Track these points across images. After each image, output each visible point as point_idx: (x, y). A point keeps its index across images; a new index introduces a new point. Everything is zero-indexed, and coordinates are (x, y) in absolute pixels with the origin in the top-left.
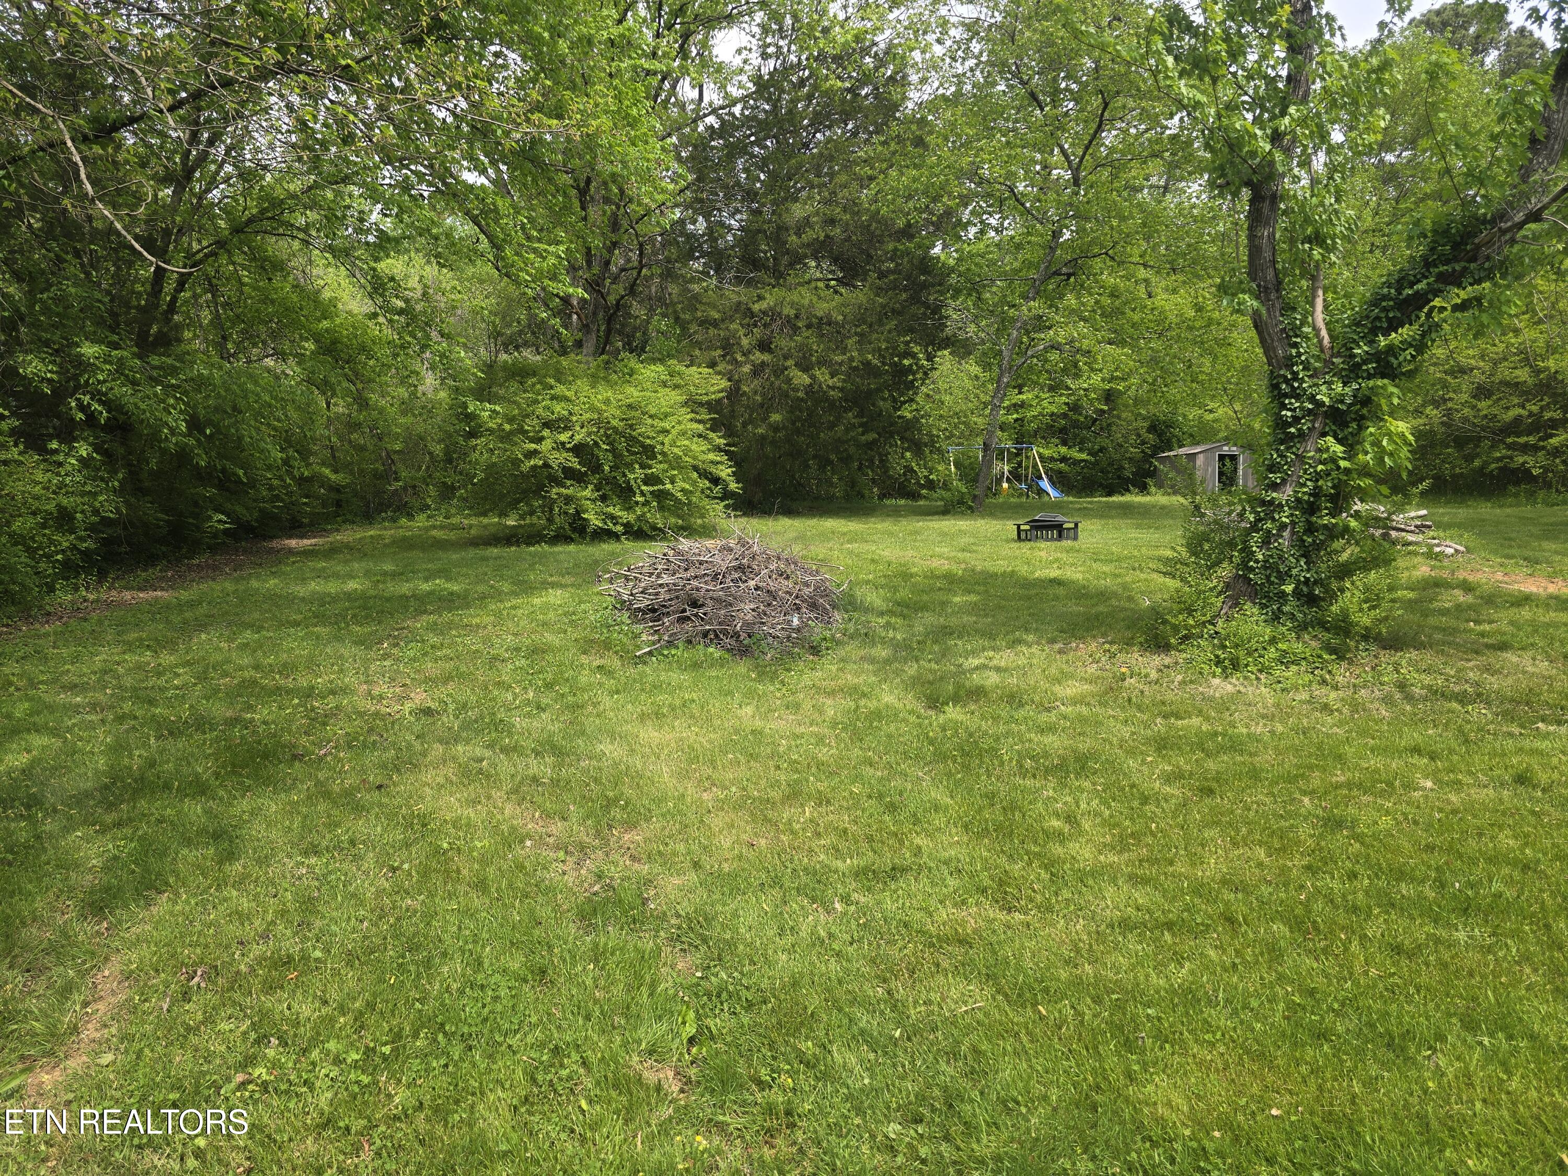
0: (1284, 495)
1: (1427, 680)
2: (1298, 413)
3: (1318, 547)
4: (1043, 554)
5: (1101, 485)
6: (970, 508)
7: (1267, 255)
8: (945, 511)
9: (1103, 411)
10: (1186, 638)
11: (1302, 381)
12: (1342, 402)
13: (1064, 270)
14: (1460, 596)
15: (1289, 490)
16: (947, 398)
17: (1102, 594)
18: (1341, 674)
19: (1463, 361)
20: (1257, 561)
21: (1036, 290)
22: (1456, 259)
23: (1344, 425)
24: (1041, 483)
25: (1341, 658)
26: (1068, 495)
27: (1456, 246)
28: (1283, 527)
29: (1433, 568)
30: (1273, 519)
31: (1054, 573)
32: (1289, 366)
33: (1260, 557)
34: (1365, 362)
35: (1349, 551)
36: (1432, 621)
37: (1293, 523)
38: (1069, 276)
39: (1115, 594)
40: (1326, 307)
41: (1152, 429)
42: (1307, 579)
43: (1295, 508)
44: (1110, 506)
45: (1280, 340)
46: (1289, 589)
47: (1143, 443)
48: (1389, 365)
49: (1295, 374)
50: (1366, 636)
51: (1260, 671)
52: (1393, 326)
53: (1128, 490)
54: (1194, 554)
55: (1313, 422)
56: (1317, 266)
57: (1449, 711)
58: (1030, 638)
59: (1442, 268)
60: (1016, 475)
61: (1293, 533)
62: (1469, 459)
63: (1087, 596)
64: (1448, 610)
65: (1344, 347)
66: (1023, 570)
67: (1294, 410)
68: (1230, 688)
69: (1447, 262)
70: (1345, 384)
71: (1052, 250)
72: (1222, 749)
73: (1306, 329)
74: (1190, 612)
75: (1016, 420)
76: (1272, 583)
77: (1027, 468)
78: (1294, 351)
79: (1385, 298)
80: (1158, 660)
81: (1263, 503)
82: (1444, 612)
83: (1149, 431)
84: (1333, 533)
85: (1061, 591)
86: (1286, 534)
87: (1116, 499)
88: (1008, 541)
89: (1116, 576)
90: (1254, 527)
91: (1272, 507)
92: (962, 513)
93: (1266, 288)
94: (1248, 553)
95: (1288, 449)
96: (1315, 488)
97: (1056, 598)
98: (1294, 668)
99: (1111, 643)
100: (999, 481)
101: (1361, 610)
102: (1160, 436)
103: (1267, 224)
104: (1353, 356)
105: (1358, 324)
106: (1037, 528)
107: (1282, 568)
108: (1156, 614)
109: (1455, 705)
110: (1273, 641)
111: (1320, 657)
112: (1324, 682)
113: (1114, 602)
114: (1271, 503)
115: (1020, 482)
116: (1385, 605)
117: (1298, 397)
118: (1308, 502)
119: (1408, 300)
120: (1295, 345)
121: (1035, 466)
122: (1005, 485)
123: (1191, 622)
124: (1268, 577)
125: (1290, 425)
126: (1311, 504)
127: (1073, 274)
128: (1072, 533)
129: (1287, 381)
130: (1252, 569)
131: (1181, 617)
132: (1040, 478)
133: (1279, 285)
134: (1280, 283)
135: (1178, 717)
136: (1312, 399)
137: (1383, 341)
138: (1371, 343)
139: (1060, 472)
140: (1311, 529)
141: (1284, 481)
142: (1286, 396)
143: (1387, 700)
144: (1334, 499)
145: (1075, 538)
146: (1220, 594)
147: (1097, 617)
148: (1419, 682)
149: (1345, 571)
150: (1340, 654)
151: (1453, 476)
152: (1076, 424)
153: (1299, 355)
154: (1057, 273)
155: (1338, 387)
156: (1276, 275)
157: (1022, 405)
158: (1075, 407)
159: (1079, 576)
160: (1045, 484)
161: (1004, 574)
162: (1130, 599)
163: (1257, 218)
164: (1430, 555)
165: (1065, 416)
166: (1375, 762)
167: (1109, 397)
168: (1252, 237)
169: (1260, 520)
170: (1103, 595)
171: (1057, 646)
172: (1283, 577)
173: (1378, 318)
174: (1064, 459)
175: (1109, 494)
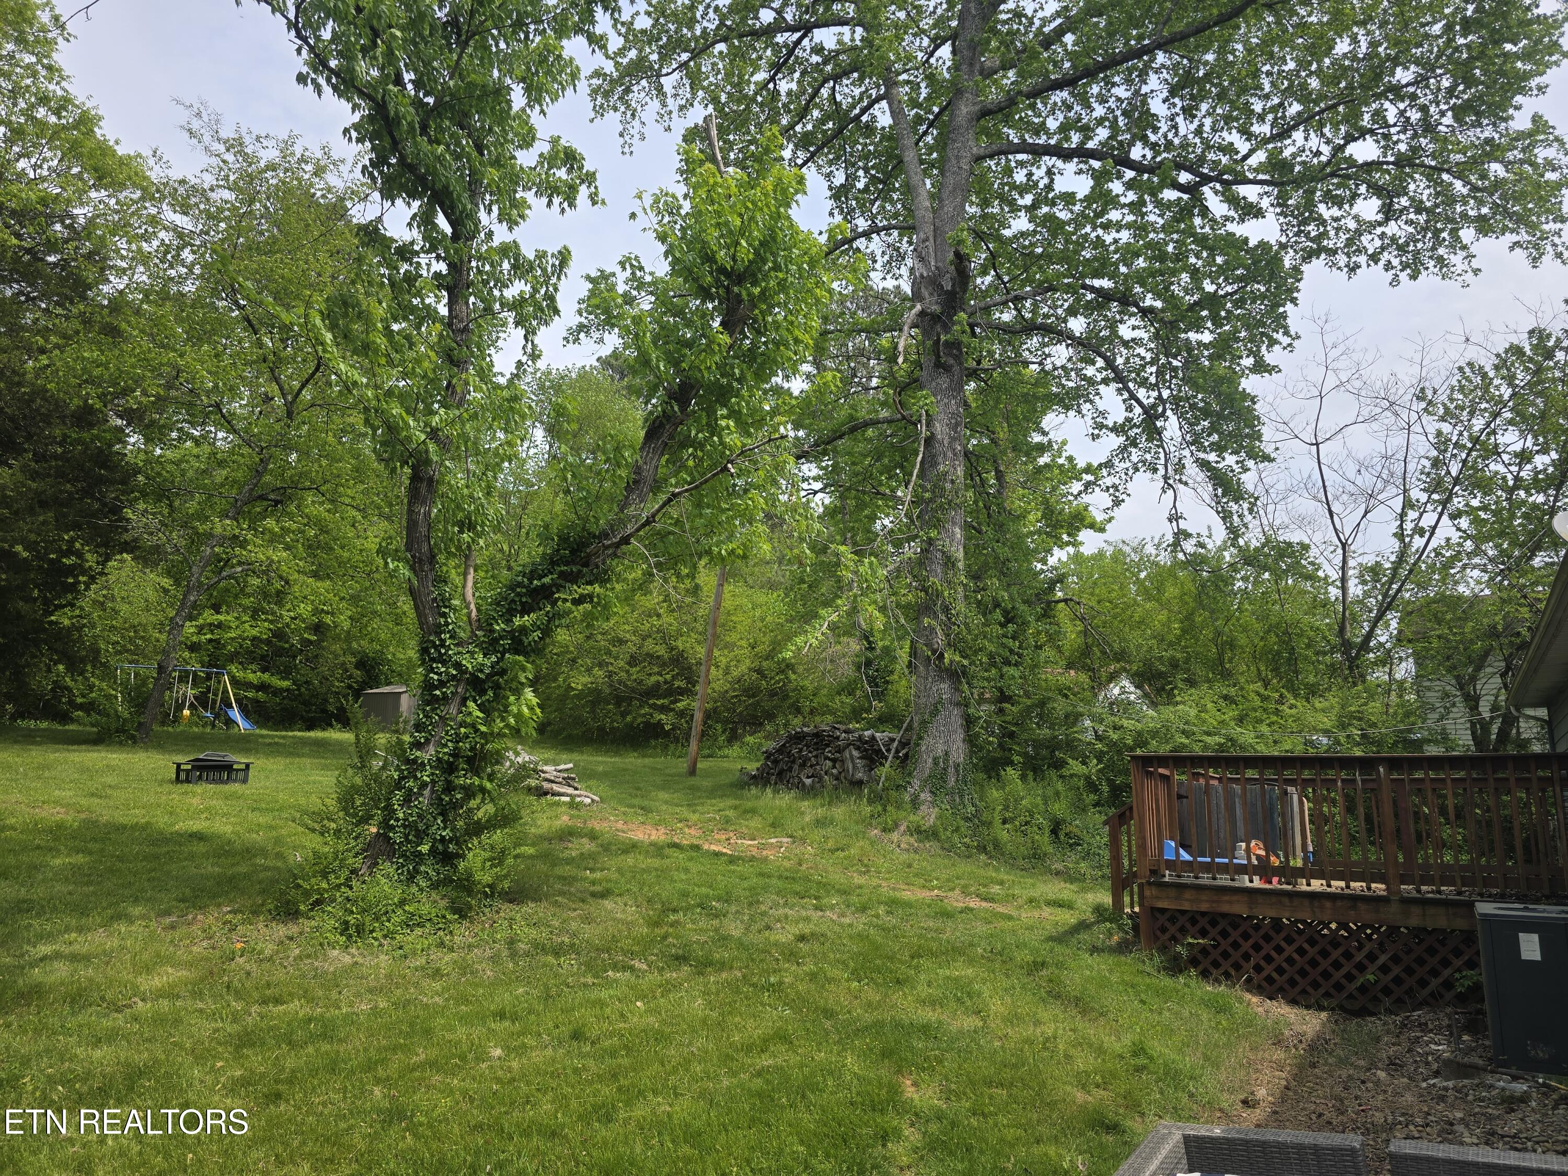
0: (427, 755)
1: (533, 933)
2: (444, 677)
3: (455, 806)
4: (195, 801)
5: (302, 718)
6: (133, 737)
7: (423, 530)
8: (98, 740)
9: (310, 642)
10: (318, 902)
11: (449, 648)
12: (481, 671)
13: (272, 497)
14: (587, 845)
15: (432, 750)
16: (124, 608)
17: (248, 850)
18: (462, 934)
19: (621, 635)
20: (397, 820)
21: (236, 512)
22: (574, 563)
23: (483, 692)
24: (230, 713)
25: (463, 917)
26: (261, 727)
27: (573, 552)
28: (424, 785)
29: (572, 817)
30: (416, 778)
31: (196, 825)
32: (438, 634)
33: (401, 815)
34: (501, 638)
35: (482, 810)
36: (559, 871)
37: (433, 782)
38: (277, 503)
39: (263, 852)
40: (475, 583)
41: (361, 665)
42: (443, 838)
43: (436, 768)
44: (304, 742)
45: (431, 608)
46: (425, 848)
47: (350, 677)
48: (521, 642)
49: (443, 641)
50: (492, 892)
51: (385, 936)
52: (525, 611)
53: (331, 726)
54: (344, 809)
55: (456, 687)
56: (469, 547)
57: (545, 965)
58: (137, 911)
59: (564, 568)
60: (202, 701)
61: (433, 791)
62: (624, 715)
63: (227, 854)
64: (573, 859)
65: (485, 623)
66: (161, 821)
67: (440, 674)
68: (347, 959)
69: (567, 564)
70: (485, 655)
71: (259, 474)
72: (312, 1038)
73: (456, 602)
74: (325, 875)
75: (210, 641)
76: (409, 842)
77: (216, 694)
78: (442, 621)
79: (520, 585)
80: (281, 930)
81: (407, 761)
82: (570, 861)
83: (357, 667)
84: (469, 793)
85: (201, 848)
86: (427, 792)
87: (312, 734)
88: (161, 782)
89: (271, 828)
90: (398, 785)
91: (415, 765)
92: (121, 743)
93: (420, 560)
94: (389, 811)
95: (433, 710)
96: (455, 748)
97: (191, 857)
98: (418, 931)
99: (234, 912)
100: (180, 707)
101: (483, 869)
102: (367, 672)
103: (424, 503)
104: (492, 631)
105: (498, 604)
106: (201, 768)
107: (421, 826)
108: (293, 876)
109: (551, 959)
110: (402, 902)
111: (444, 917)
112: (442, 944)
113: (260, 861)
114: (415, 761)
115: (205, 708)
116: (510, 861)
117: (444, 663)
118: (448, 762)
119: (536, 590)
120: (444, 615)
121: (225, 691)
122: (186, 712)
123: (324, 885)
124: (406, 836)
125: (436, 688)
126: (450, 764)
127: (281, 502)
128: (241, 775)
129: (435, 647)
130: (392, 828)
131: (313, 881)
132: (231, 707)
133: (432, 558)
134: (433, 557)
135: (278, 1001)
136: (458, 666)
137: (517, 621)
138: (509, 621)
139: (256, 701)
140: (449, 788)
141: (428, 741)
142: (433, 660)
143: (495, 959)
144: (470, 761)
145: (245, 781)
146: (357, 854)
147: (231, 879)
148: (527, 934)
149: (477, 829)
150: (462, 912)
151: (612, 729)
152: (280, 652)
153: (447, 624)
154: (262, 498)
155: (480, 657)
156: (431, 549)
157: (220, 625)
158: (279, 634)
159: (228, 829)
160: (235, 714)
161: (134, 827)
162: (279, 856)
163: (415, 495)
164: (573, 805)
165: (268, 642)
166: (461, 1032)
167: (318, 628)
168: (410, 512)
169: (404, 778)
170: (249, 852)
171: (168, 920)
172: (421, 835)
173: (513, 601)
174: (262, 687)
175: (310, 728)
